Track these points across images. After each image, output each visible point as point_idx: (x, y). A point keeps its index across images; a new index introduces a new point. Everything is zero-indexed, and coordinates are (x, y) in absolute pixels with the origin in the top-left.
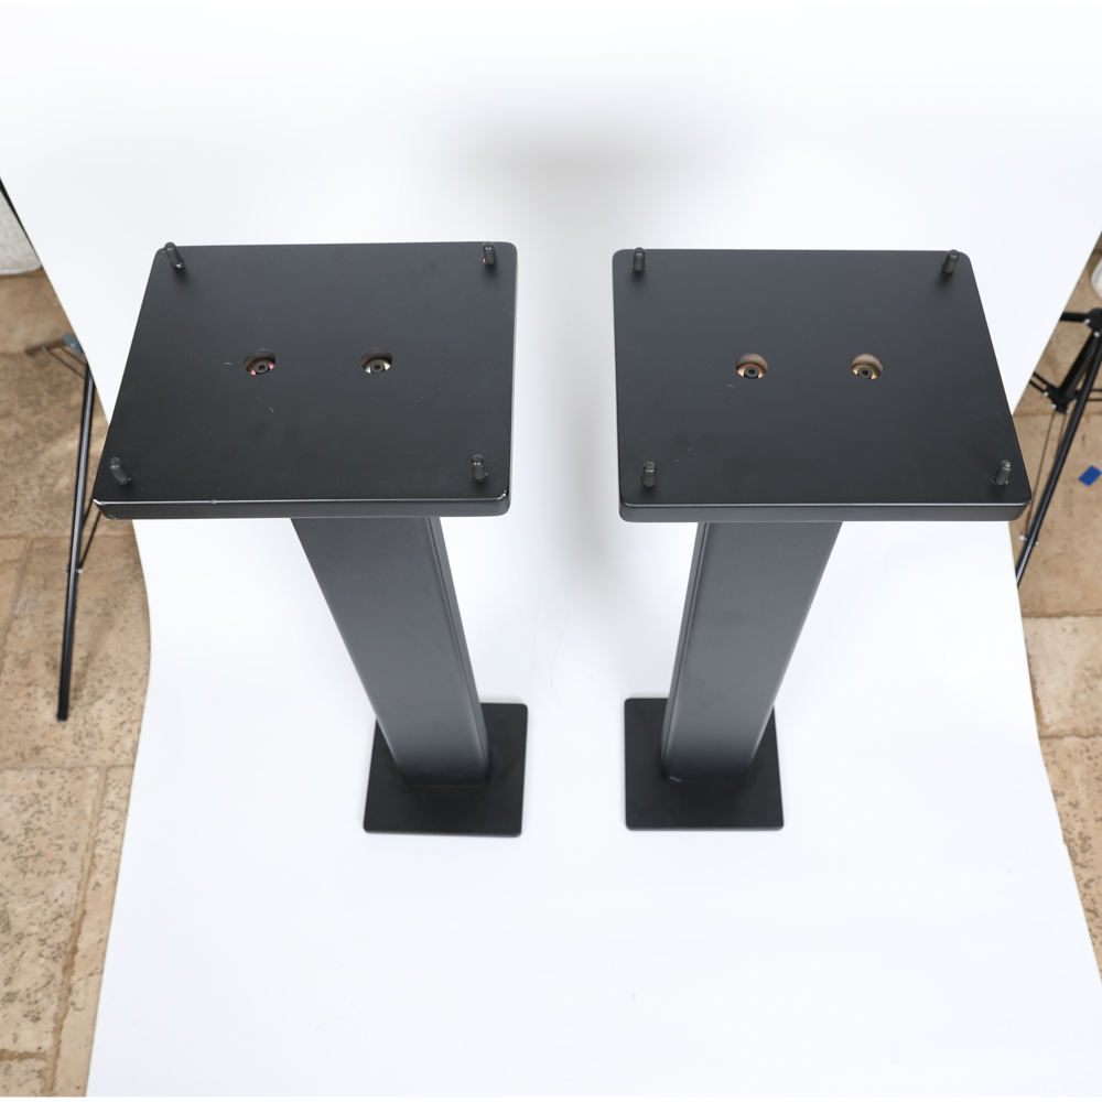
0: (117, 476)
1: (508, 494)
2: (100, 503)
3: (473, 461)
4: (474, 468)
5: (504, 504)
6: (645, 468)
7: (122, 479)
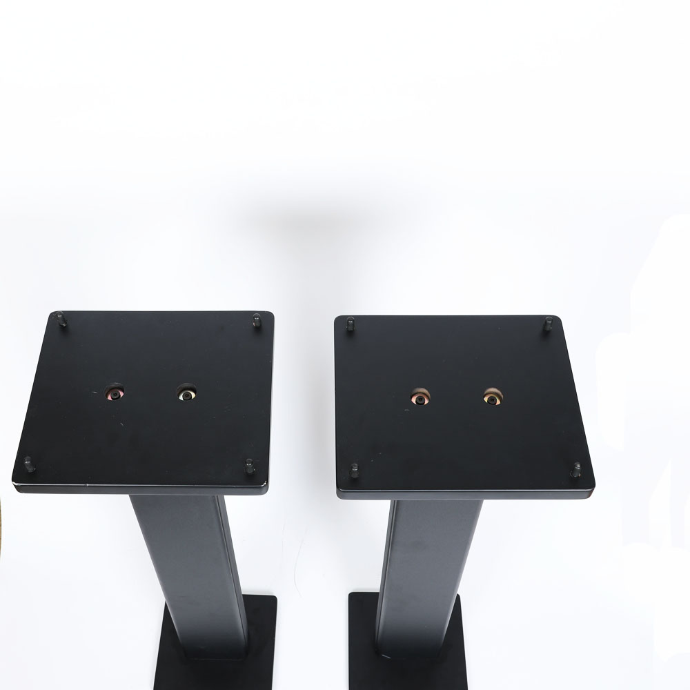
0: (28, 468)
1: (267, 482)
2: (16, 484)
3: (246, 463)
4: (247, 467)
5: (264, 489)
6: (352, 468)
7: (30, 470)
